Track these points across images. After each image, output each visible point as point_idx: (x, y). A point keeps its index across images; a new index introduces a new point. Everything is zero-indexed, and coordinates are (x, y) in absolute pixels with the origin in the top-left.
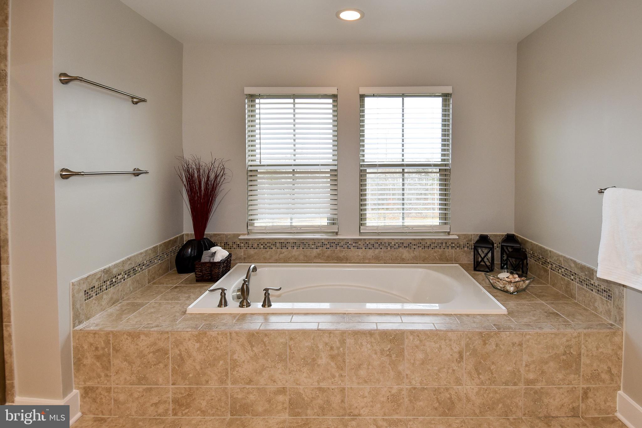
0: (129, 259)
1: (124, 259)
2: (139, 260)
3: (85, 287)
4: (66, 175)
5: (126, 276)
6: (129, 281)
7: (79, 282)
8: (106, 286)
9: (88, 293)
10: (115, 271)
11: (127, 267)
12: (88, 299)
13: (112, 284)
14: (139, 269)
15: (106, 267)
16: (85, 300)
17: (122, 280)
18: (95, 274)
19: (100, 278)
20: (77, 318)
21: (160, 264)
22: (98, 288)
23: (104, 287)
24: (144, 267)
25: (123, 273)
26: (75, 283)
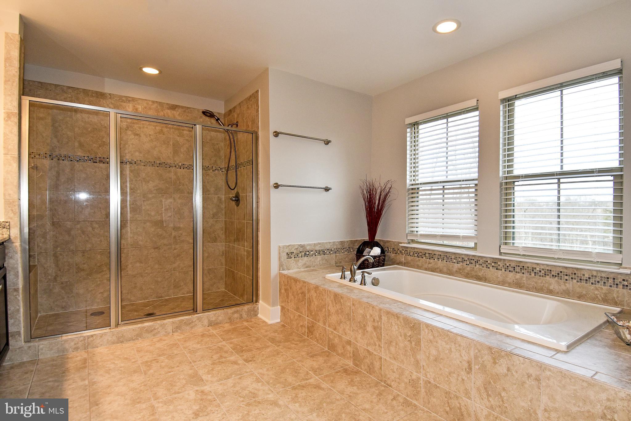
0: (319, 244)
1: (315, 242)
2: (328, 247)
3: (287, 251)
4: (277, 186)
5: (317, 254)
6: (319, 258)
7: (284, 247)
8: (302, 255)
9: (289, 255)
10: (308, 248)
11: (317, 248)
12: (289, 258)
13: (305, 255)
14: (328, 253)
15: (302, 243)
16: (287, 258)
17: (314, 255)
18: (294, 246)
19: (297, 249)
20: (281, 266)
21: (347, 254)
22: (296, 254)
23: (300, 255)
24: (332, 252)
25: (314, 251)
26: (281, 247)
